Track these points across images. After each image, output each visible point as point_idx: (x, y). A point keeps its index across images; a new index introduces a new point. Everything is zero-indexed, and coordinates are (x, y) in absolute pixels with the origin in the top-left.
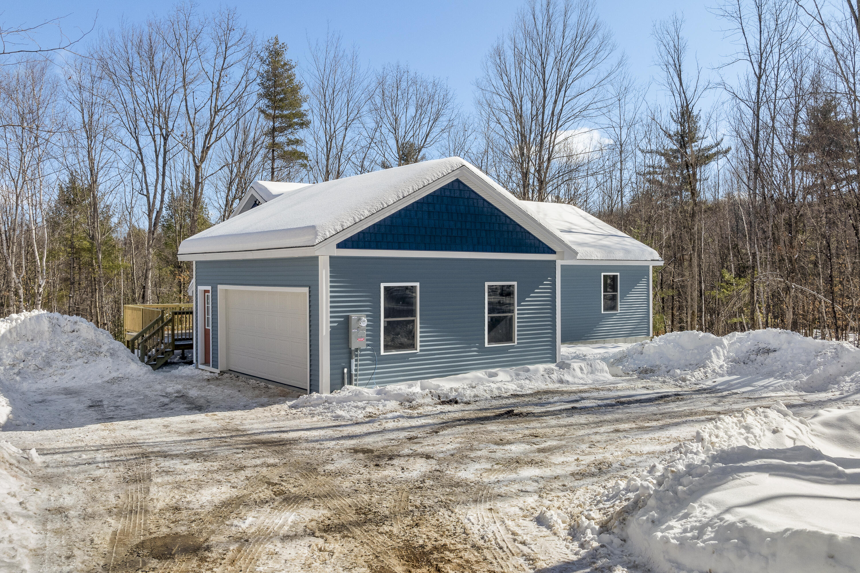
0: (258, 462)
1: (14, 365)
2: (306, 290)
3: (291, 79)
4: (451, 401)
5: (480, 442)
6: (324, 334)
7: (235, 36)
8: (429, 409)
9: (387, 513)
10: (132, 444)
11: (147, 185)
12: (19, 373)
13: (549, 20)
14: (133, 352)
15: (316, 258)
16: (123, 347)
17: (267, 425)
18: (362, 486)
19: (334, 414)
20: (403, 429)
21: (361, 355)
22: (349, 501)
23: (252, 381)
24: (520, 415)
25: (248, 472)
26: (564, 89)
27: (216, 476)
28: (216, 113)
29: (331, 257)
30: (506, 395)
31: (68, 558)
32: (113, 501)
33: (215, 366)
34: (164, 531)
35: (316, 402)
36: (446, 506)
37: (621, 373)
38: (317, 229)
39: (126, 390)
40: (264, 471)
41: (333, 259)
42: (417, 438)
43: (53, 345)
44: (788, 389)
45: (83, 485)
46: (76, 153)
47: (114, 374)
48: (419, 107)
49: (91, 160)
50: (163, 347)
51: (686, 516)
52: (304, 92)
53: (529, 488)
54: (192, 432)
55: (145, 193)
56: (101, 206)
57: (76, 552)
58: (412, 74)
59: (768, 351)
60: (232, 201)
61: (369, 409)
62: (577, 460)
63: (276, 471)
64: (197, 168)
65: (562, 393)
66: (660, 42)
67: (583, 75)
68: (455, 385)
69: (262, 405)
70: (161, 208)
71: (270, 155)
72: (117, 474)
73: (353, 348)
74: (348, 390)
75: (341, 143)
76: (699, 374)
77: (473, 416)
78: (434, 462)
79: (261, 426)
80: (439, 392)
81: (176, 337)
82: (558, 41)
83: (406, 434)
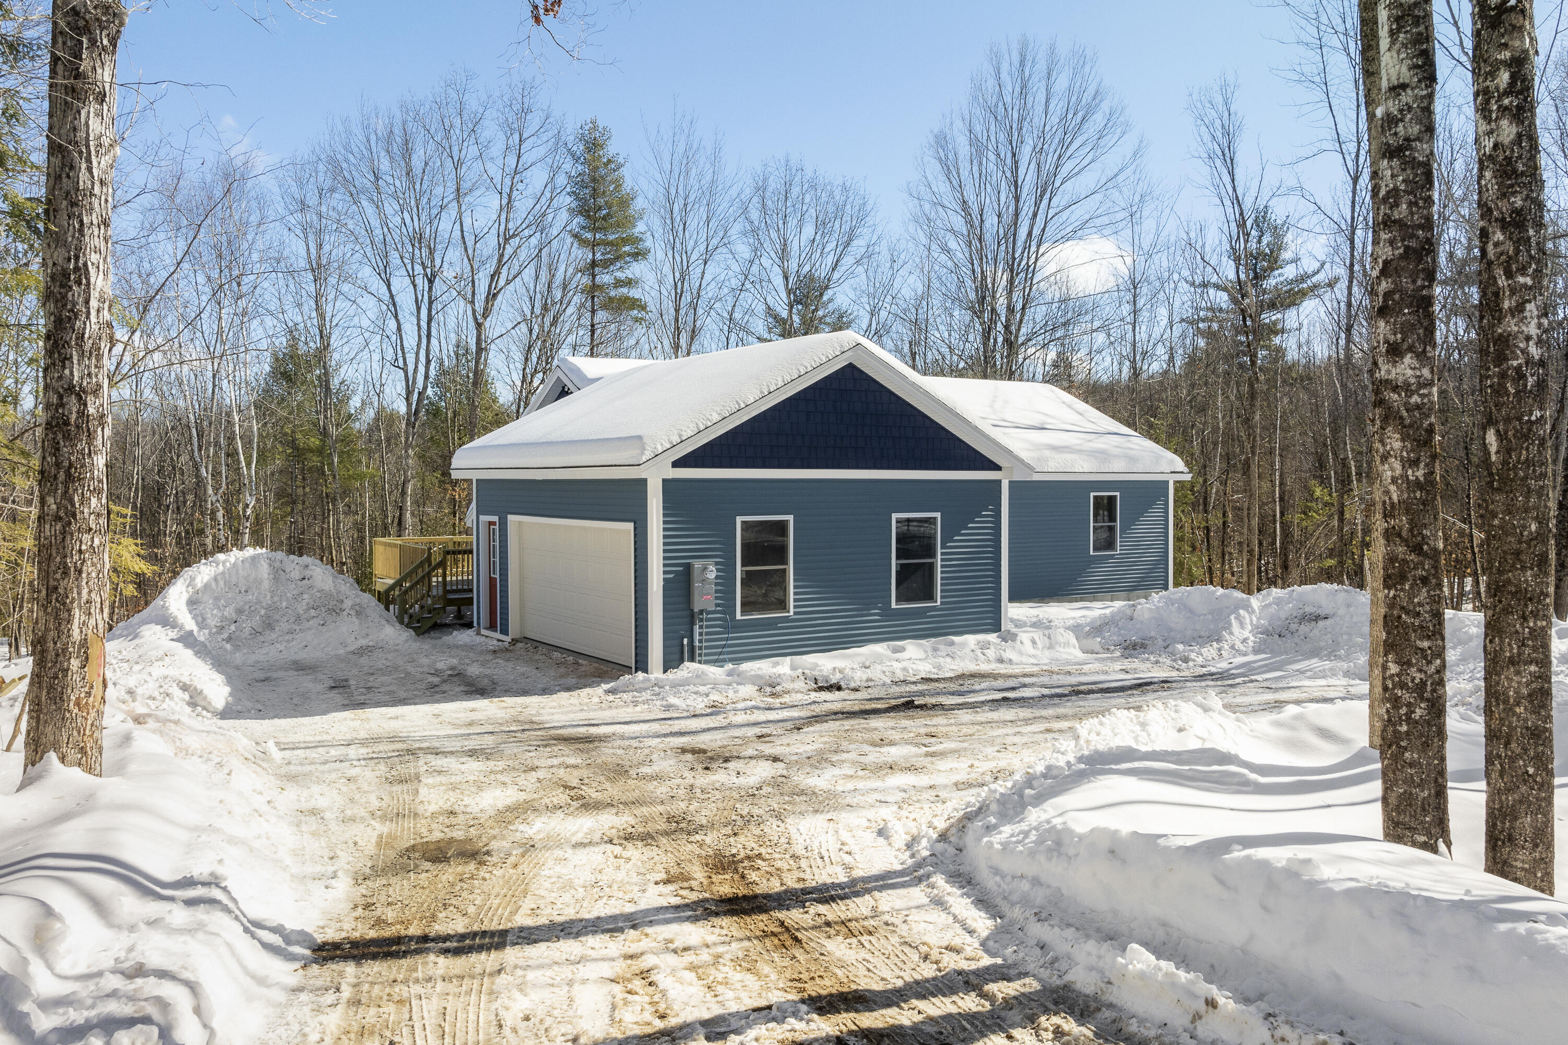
0: (555, 761)
1: (222, 628)
2: (630, 526)
3: (618, 184)
4: (831, 686)
5: (852, 742)
6: (655, 589)
7: (533, 122)
8: (797, 698)
9: (704, 822)
10: (393, 739)
11: (403, 353)
12: (229, 639)
13: (1024, 87)
14: (388, 609)
15: (644, 481)
16: (374, 601)
17: (572, 716)
18: (682, 792)
19: (664, 703)
20: (755, 724)
21: (708, 620)
22: (661, 808)
23: (556, 655)
24: (921, 707)
25: (541, 774)
26: (1047, 195)
27: (501, 777)
28: (507, 240)
29: (664, 481)
30: (914, 679)
31: (332, 858)
32: (375, 804)
33: (505, 631)
34: (437, 835)
35: (642, 685)
36: (779, 817)
37: (1097, 648)
38: (645, 440)
39: (380, 665)
40: (561, 772)
41: (667, 484)
42: (770, 735)
43: (276, 599)
44: (1335, 675)
45: (337, 785)
46: (299, 305)
47: (363, 642)
48: (821, 225)
49: (322, 316)
50: (430, 601)
51: (1022, 820)
52: (639, 203)
53: (890, 799)
54: (471, 724)
55: (401, 364)
56: (335, 383)
57: (339, 853)
58: (809, 173)
59: (1317, 618)
60: (532, 376)
61: (715, 696)
62: (972, 766)
63: (576, 773)
64: (479, 326)
65: (995, 676)
66: (1199, 122)
67: (1080, 172)
68: (840, 664)
69: (568, 689)
70: (425, 388)
71: (589, 304)
72: (378, 773)
73: (696, 610)
74: (689, 669)
75: (697, 284)
76: (1209, 651)
77: (856, 708)
78: (780, 765)
79: (564, 718)
80: (816, 673)
81: (448, 588)
82: (1038, 122)
83: (757, 730)
